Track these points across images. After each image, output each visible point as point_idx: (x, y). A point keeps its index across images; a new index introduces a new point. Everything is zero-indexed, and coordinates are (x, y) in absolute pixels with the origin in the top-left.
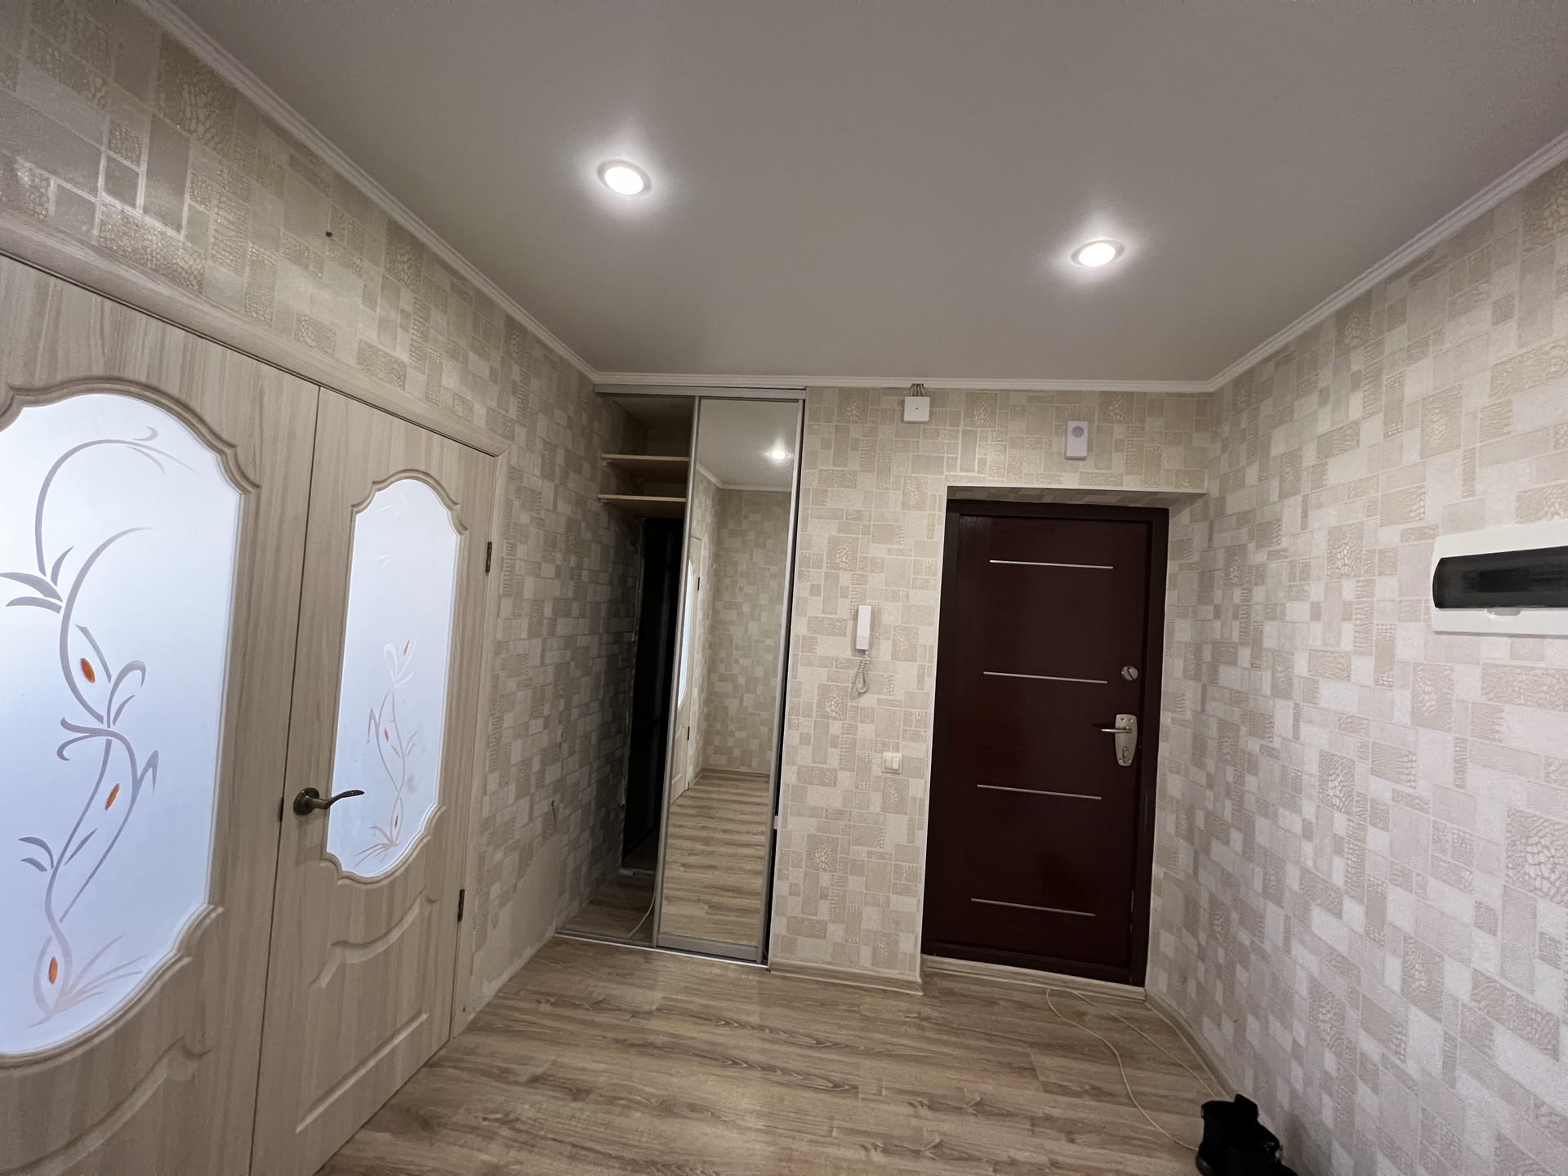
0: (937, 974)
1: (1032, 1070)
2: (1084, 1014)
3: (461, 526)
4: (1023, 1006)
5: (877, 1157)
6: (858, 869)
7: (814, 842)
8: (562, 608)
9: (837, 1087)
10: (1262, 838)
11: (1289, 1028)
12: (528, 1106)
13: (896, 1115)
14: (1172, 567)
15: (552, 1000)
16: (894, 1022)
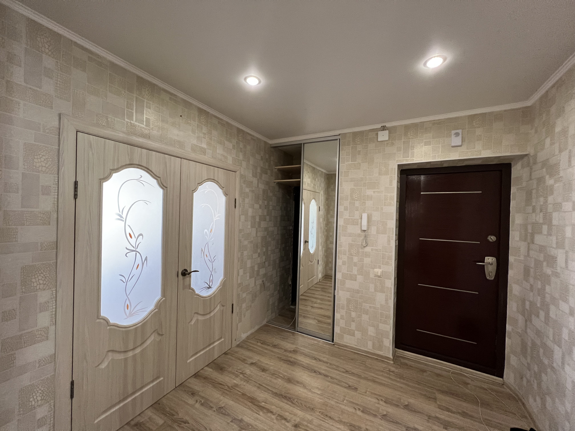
0: (402, 357)
1: (435, 399)
2: (468, 384)
3: (226, 194)
4: (438, 375)
5: (359, 413)
6: (367, 312)
7: (349, 301)
8: (263, 218)
9: (349, 387)
10: (552, 314)
11: (563, 404)
12: (249, 370)
13: (371, 401)
14: (513, 190)
15: (262, 342)
16: (379, 371)
